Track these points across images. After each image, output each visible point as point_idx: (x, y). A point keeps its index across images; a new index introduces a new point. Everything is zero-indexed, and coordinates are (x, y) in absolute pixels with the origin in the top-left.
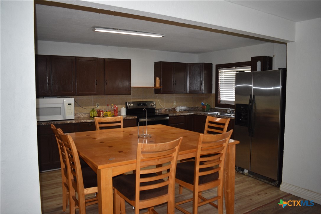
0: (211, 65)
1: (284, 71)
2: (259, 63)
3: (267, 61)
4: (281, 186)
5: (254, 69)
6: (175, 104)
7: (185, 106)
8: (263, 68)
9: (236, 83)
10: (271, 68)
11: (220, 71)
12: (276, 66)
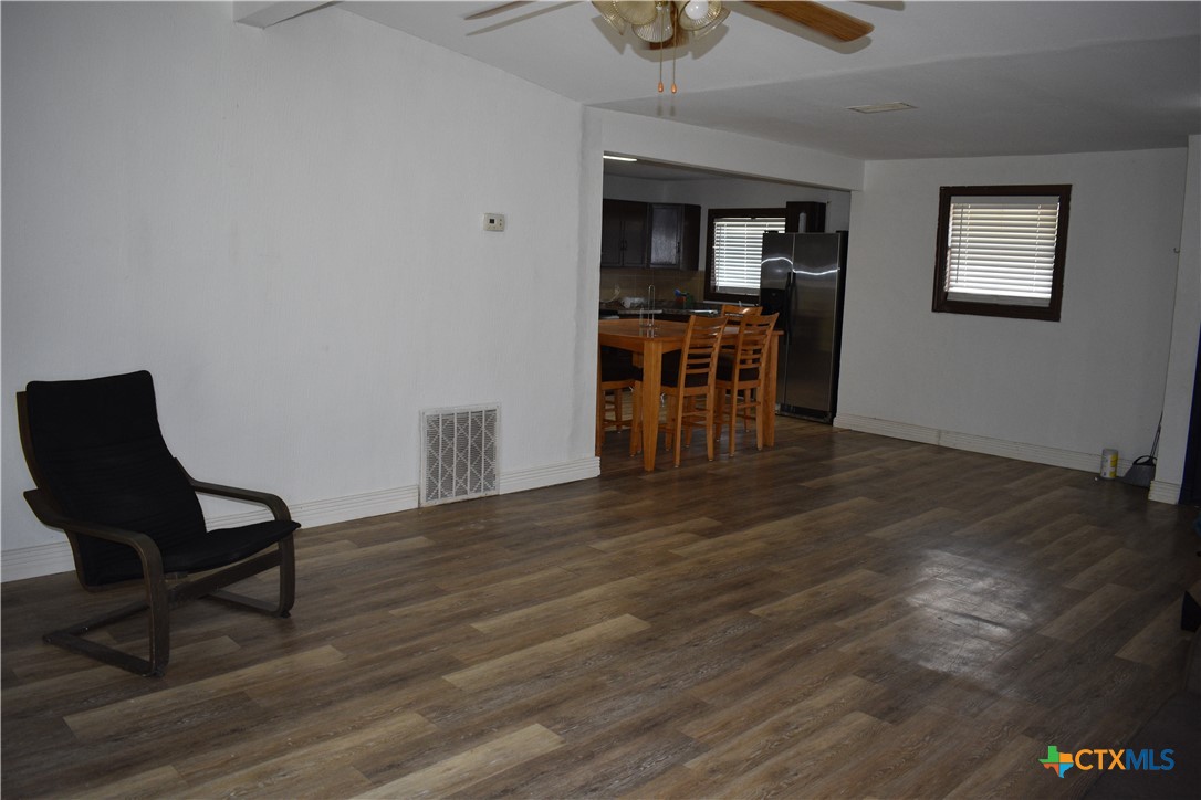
0: (698, 208)
1: (845, 235)
2: (802, 216)
3: (817, 212)
4: (835, 419)
5: (791, 226)
6: (617, 292)
7: (640, 297)
8: (809, 228)
9: (763, 255)
10: (822, 227)
11: (717, 223)
12: (832, 226)
